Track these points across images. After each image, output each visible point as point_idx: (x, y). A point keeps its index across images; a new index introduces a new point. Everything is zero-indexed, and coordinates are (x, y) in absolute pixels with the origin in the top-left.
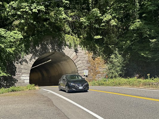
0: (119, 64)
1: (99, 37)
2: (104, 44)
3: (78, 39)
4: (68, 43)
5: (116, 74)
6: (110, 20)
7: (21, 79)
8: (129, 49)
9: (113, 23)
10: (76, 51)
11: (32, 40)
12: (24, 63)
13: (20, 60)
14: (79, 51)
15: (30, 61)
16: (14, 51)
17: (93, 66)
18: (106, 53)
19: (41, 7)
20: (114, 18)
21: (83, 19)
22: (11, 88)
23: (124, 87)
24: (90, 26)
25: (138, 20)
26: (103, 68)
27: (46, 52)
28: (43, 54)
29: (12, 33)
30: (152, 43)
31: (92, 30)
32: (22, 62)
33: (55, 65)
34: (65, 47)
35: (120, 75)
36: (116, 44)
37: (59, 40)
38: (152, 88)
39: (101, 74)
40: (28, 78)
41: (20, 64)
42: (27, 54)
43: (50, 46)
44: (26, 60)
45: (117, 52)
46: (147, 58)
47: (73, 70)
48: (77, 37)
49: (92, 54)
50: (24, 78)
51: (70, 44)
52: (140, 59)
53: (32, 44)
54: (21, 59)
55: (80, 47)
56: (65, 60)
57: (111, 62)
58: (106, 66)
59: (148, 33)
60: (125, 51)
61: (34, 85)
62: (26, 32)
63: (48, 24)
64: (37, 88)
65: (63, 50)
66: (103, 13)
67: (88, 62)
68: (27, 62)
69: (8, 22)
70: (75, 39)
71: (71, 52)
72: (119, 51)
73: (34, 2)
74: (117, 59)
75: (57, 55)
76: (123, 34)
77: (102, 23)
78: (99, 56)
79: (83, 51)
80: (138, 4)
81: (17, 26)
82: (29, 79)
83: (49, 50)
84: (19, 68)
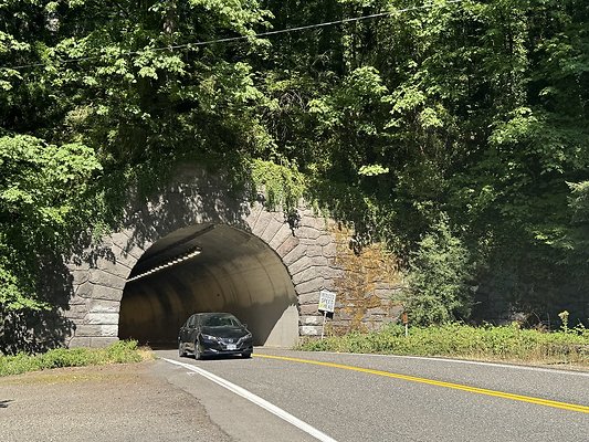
0: (451, 273)
1: (377, 170)
2: (395, 195)
3: (301, 177)
4: (262, 190)
5: (442, 308)
6: (419, 108)
7: (87, 323)
8: (490, 214)
9: (430, 118)
10: (292, 220)
11: (132, 178)
12: (102, 262)
13: (89, 250)
14: (304, 221)
15: (126, 256)
16: (67, 218)
17: (353, 276)
18: (404, 230)
19: (169, 60)
20: (432, 100)
21: (318, 105)
22: (52, 354)
23: (471, 360)
24: (346, 131)
25: (523, 110)
26: (392, 284)
27: (181, 224)
28: (172, 228)
29: (62, 153)
30: (577, 195)
31: (351, 144)
32: (96, 259)
33: (214, 270)
34: (252, 206)
35: (457, 315)
36: (442, 198)
37: (230, 178)
38: (579, 367)
39: (384, 307)
40: (115, 318)
41: (85, 266)
42: (115, 227)
43: (196, 203)
44: (110, 252)
45: (443, 227)
46: (559, 252)
47: (280, 292)
48: (296, 169)
49: (352, 232)
50: (100, 318)
51: (271, 193)
52: (529, 255)
53: (133, 191)
54: (92, 246)
55: (308, 207)
56: (251, 253)
57: (421, 264)
58: (404, 280)
59: (562, 157)
60: (472, 225)
61: (134, 343)
62: (112, 150)
63: (191, 122)
64: (146, 354)
65: (244, 217)
66: (394, 81)
67: (337, 261)
68: (111, 257)
69: (50, 111)
70: (290, 175)
71: (274, 224)
72: (451, 223)
73: (147, 42)
74: (444, 251)
75: (221, 233)
76: (466, 160)
77: (389, 117)
78: (378, 240)
79: (317, 223)
80: (522, 50)
81: (80, 129)
82: (116, 321)
83: (192, 216)
84: (85, 280)
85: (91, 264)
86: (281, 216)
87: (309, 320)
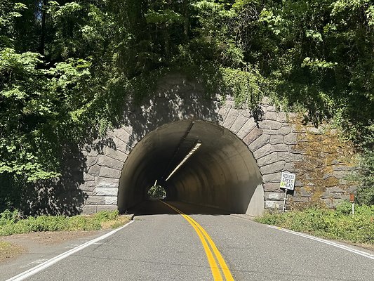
10: (257, 115)
12: (106, 149)
13: (97, 141)
14: (267, 115)
16: (81, 118)
17: (311, 160)
26: (350, 166)
32: (102, 147)
33: (216, 157)
39: (342, 186)
40: (115, 191)
42: (116, 125)
44: (112, 142)
47: (252, 173)
48: (257, 72)
50: (104, 191)
54: (100, 138)
55: (271, 104)
56: (230, 143)
67: (298, 147)
71: (241, 118)
79: (277, 114)
82: (116, 193)
83: (174, 113)
84: (95, 163)
85: (99, 151)
86: (247, 111)
87: (271, 196)
